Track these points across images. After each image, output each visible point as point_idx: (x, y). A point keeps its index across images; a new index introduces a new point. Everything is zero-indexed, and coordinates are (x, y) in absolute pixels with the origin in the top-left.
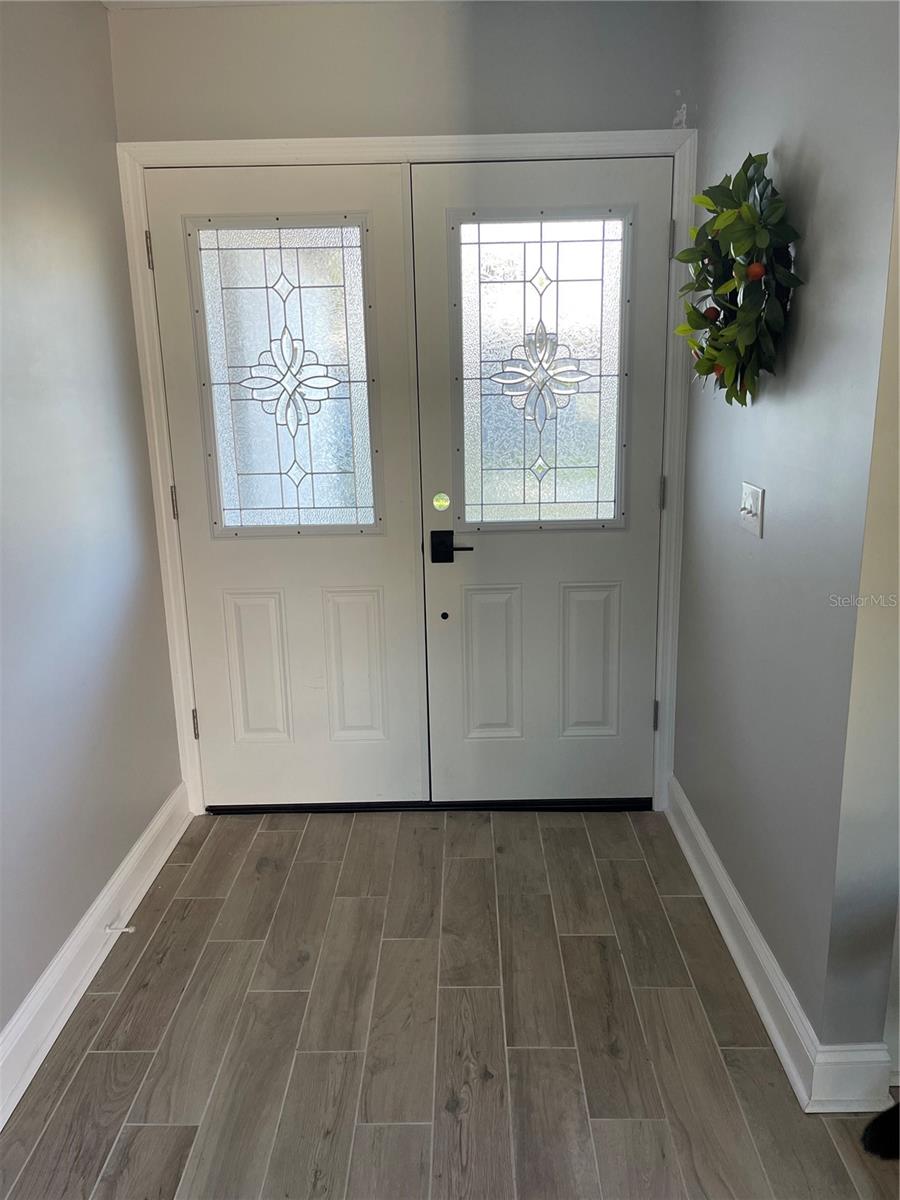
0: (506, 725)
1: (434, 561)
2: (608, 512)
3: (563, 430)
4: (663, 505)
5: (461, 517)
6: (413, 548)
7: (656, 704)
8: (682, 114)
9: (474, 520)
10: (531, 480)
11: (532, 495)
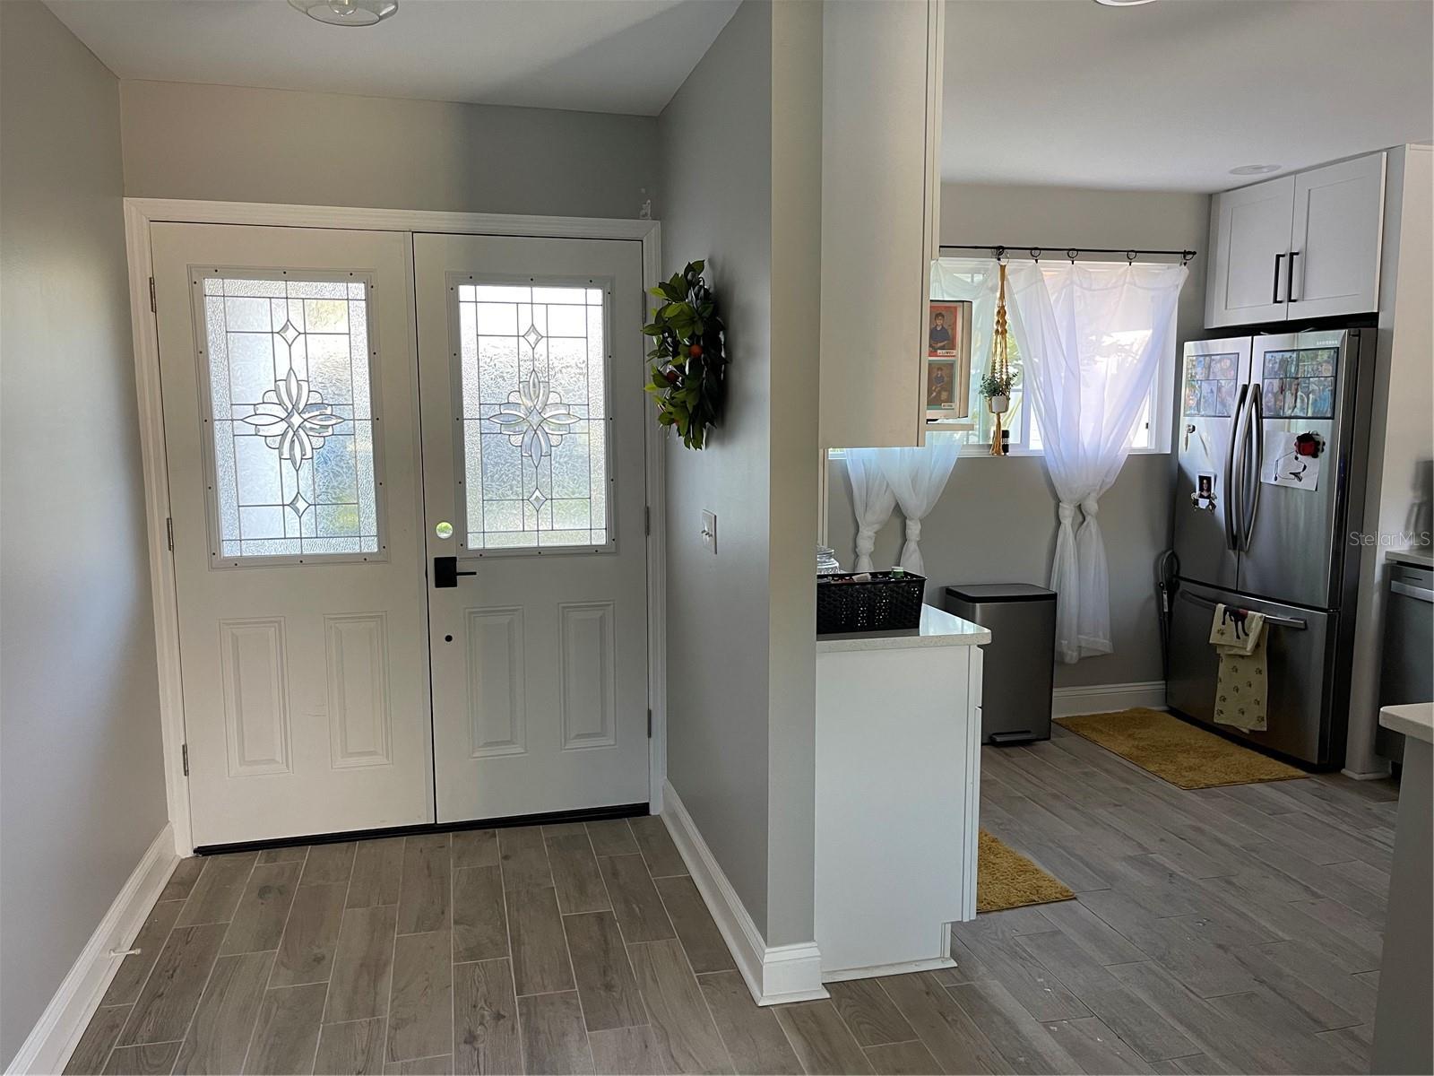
0: (510, 742)
1: (437, 586)
2: (600, 539)
3: (557, 465)
4: (648, 532)
5: (464, 544)
6: (418, 573)
7: (650, 713)
8: (647, 208)
9: (476, 547)
10: (529, 509)
11: (531, 524)
